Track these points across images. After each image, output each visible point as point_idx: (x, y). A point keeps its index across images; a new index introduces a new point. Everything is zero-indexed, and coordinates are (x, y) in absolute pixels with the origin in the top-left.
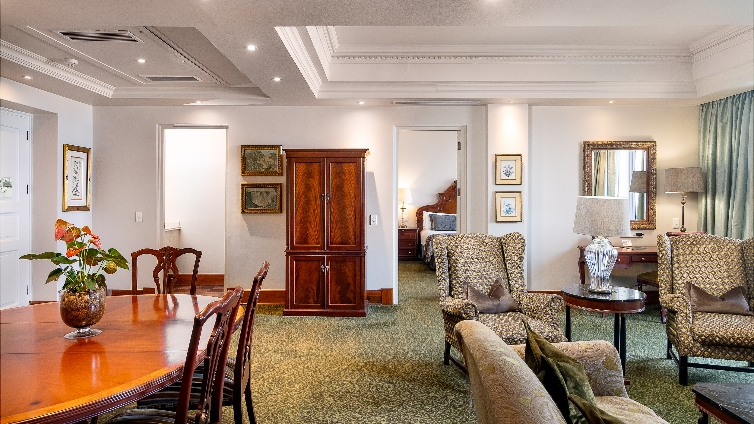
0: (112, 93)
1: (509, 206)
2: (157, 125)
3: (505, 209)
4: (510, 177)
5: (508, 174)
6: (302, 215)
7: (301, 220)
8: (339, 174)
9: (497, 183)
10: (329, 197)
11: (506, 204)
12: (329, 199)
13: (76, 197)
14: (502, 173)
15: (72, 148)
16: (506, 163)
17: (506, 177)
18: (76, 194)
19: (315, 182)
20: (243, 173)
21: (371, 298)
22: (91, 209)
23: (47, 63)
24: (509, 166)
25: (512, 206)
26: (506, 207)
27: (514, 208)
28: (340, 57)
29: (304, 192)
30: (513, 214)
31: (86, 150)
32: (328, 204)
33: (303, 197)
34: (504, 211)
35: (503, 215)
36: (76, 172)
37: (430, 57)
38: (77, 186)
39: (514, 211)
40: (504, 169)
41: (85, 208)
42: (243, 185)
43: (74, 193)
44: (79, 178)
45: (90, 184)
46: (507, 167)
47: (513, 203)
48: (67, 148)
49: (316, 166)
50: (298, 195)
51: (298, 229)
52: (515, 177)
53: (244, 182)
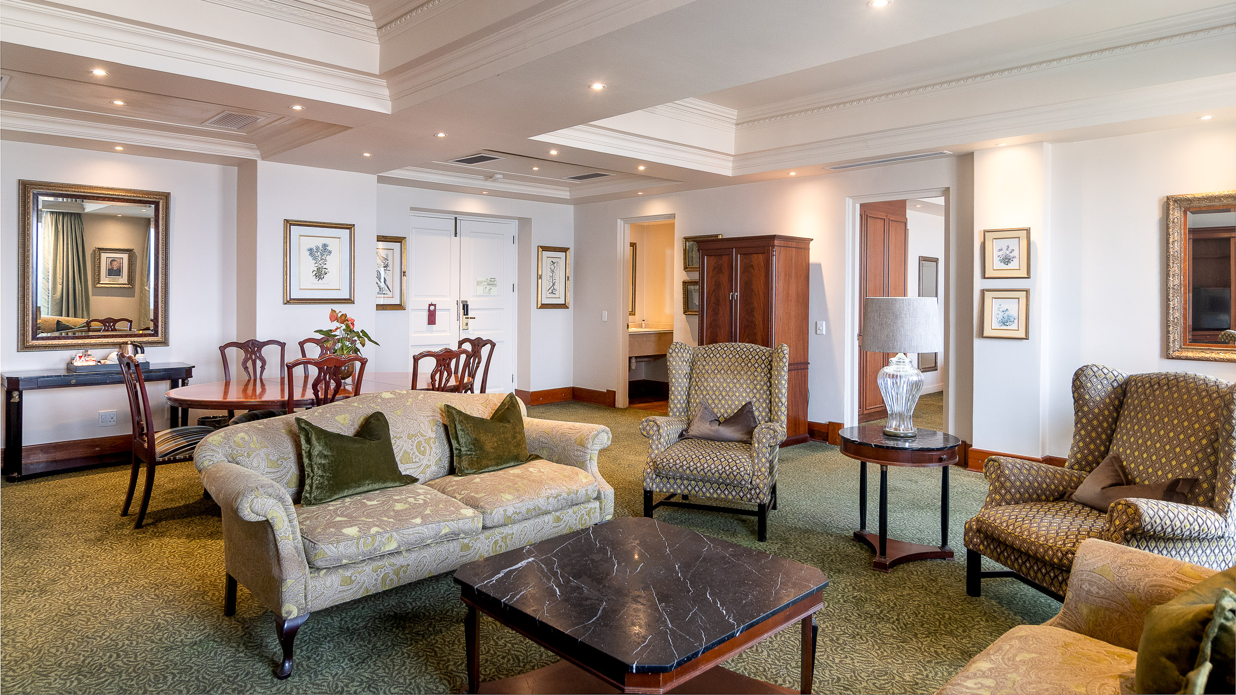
0: (568, 194)
1: (1007, 313)
2: (619, 221)
3: (1000, 317)
4: (1010, 266)
5: (1007, 260)
6: (712, 318)
7: (711, 324)
8: (746, 269)
9: (986, 276)
10: (737, 296)
11: (1001, 310)
12: (737, 299)
13: (552, 296)
14: (996, 259)
15: (545, 249)
16: (1003, 244)
17: (1003, 266)
18: (552, 293)
19: (724, 279)
20: (685, 268)
21: (816, 432)
22: (571, 306)
23: (486, 180)
24: (1008, 247)
25: (1013, 312)
26: (1001, 314)
27: (1016, 315)
28: (743, 123)
29: (714, 290)
30: (1015, 327)
31: (565, 250)
32: (736, 305)
33: (713, 295)
34: (999, 320)
35: (995, 325)
36: (553, 271)
37: (845, 103)
38: (554, 284)
39: (1016, 321)
40: (1000, 253)
41: (564, 306)
42: (684, 283)
43: (550, 291)
44: (557, 277)
45: (570, 284)
46: (1005, 249)
47: (1013, 308)
48: (540, 249)
49: (725, 259)
50: (708, 294)
51: (709, 333)
52: (1017, 266)
53: (687, 279)
